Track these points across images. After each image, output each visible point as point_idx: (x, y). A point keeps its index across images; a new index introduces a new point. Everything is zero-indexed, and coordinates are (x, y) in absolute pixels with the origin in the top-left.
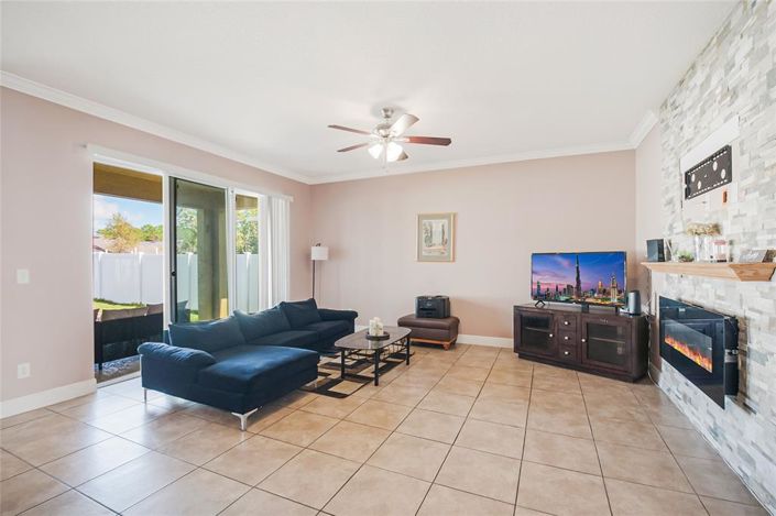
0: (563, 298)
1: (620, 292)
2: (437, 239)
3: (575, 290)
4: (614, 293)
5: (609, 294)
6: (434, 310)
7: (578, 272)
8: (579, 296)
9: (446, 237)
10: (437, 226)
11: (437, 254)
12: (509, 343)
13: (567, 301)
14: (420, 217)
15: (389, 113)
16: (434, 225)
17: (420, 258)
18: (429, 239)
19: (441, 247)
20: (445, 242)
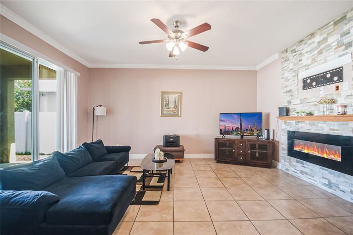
0: (235, 133)
1: (258, 130)
2: (172, 105)
3: (240, 129)
4: (255, 131)
5: (253, 131)
6: (174, 142)
7: (241, 121)
8: (241, 132)
9: (177, 104)
10: (172, 98)
11: (172, 113)
12: (213, 156)
13: (236, 135)
14: (163, 93)
15: (179, 24)
16: (170, 98)
17: (163, 115)
18: (167, 105)
19: (174, 109)
20: (176, 107)
